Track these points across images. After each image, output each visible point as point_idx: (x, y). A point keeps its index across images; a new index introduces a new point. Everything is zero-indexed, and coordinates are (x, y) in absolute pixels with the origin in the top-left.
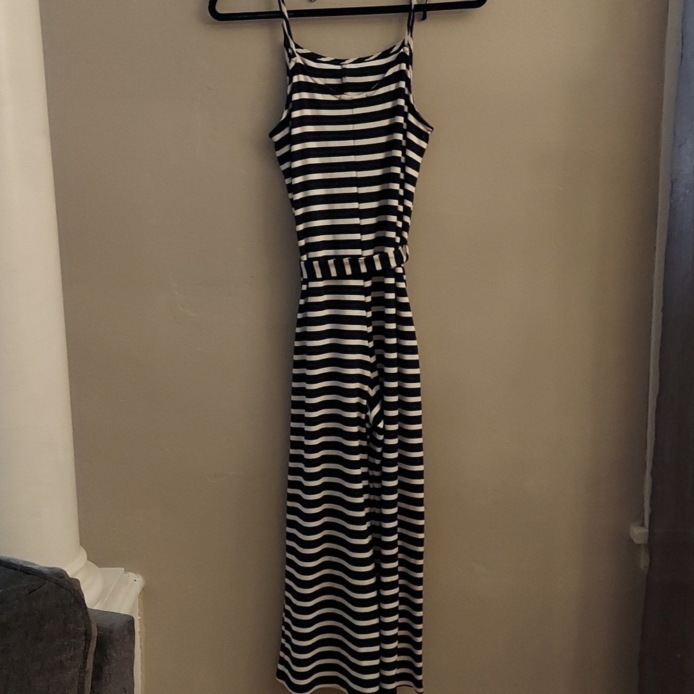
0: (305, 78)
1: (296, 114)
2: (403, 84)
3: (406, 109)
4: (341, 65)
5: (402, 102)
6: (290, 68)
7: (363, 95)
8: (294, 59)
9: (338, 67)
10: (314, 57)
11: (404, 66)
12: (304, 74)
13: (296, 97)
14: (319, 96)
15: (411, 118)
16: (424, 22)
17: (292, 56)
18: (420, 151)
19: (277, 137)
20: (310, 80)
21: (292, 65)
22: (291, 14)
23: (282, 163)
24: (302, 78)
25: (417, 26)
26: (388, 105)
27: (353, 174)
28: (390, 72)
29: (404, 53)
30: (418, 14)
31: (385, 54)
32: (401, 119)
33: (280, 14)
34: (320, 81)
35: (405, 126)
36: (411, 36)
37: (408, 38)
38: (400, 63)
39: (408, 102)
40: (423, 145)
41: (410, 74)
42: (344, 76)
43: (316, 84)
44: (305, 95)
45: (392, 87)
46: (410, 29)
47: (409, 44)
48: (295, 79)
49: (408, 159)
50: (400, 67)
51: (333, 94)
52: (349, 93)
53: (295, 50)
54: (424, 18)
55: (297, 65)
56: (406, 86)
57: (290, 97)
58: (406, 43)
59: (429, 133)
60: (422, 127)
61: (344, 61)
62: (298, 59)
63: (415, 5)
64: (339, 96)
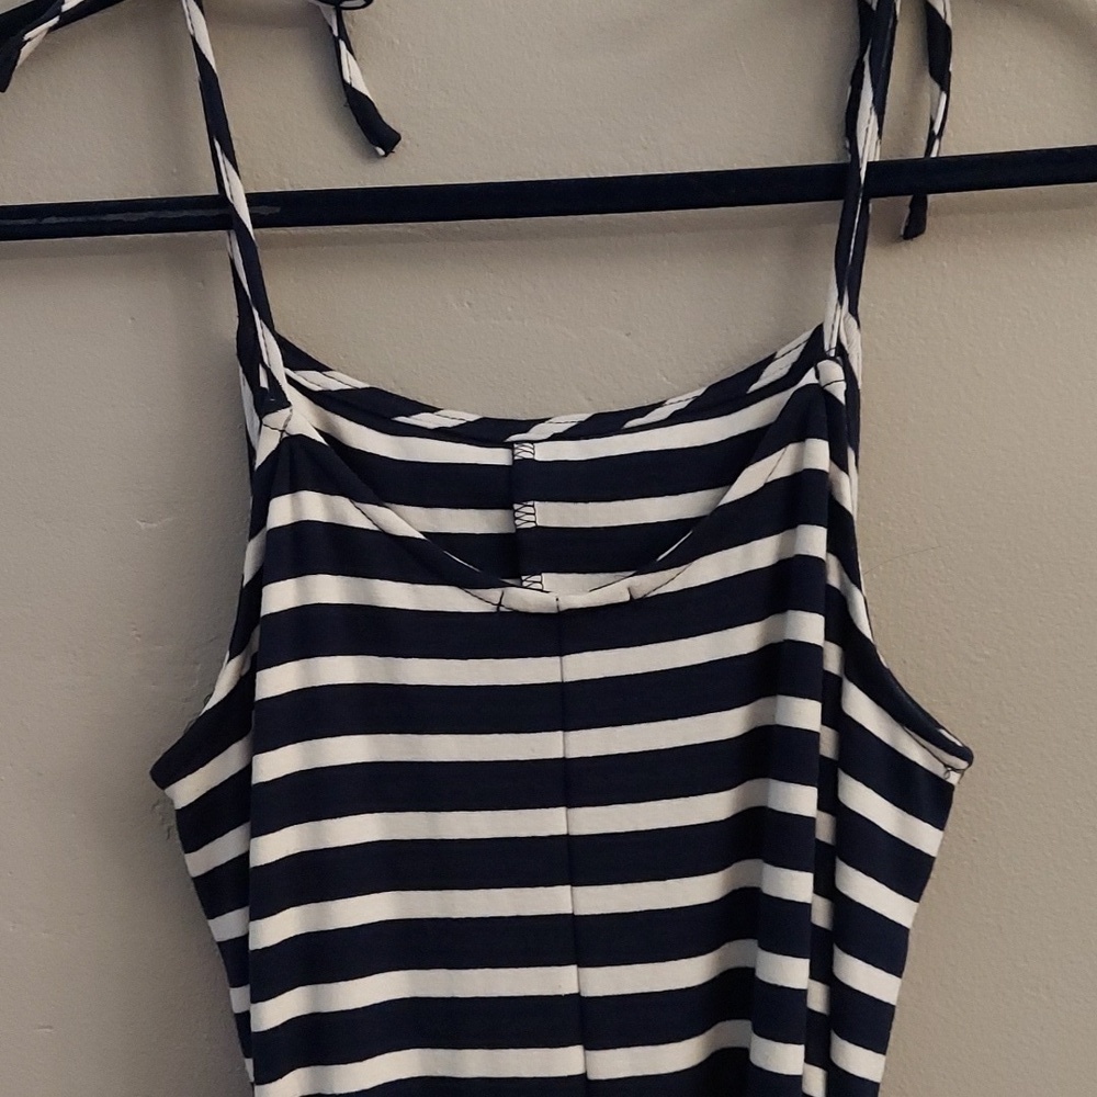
0: (330, 508)
1: (278, 681)
2: (814, 540)
3: (833, 660)
4: (510, 446)
5: (810, 627)
6: (260, 459)
7: (615, 589)
8: (277, 418)
9: (497, 457)
10: (379, 408)
11: (818, 454)
12: (328, 487)
13: (281, 596)
14: (395, 595)
15: (861, 707)
16: (912, 243)
17: (269, 400)
18: (908, 872)
19: (188, 790)
20: (352, 514)
21: (267, 445)
22: (264, 210)
23: (213, 909)
24: (314, 506)
25: (882, 267)
26: (742, 640)
27: (562, 980)
28: (751, 480)
29: (820, 393)
30: (889, 209)
31: (723, 397)
32: (806, 714)
33: (212, 213)
34: (406, 521)
35: (828, 746)
36: (853, 310)
37: (837, 324)
38: (801, 437)
39: (841, 627)
40: (924, 837)
41: (849, 492)
42: (523, 500)
43: (383, 537)
44: (329, 589)
45: (761, 553)
46: (849, 280)
47: (842, 354)
48: (282, 512)
49: (849, 914)
50: (800, 457)
51: (465, 582)
52: (549, 579)
53: (280, 372)
54: (914, 228)
55: (292, 444)
56: (832, 547)
57: (251, 595)
58: (829, 343)
59: (953, 778)
60: (914, 750)
61: (526, 425)
62: (303, 419)
63: (869, 164)
64: (494, 594)
